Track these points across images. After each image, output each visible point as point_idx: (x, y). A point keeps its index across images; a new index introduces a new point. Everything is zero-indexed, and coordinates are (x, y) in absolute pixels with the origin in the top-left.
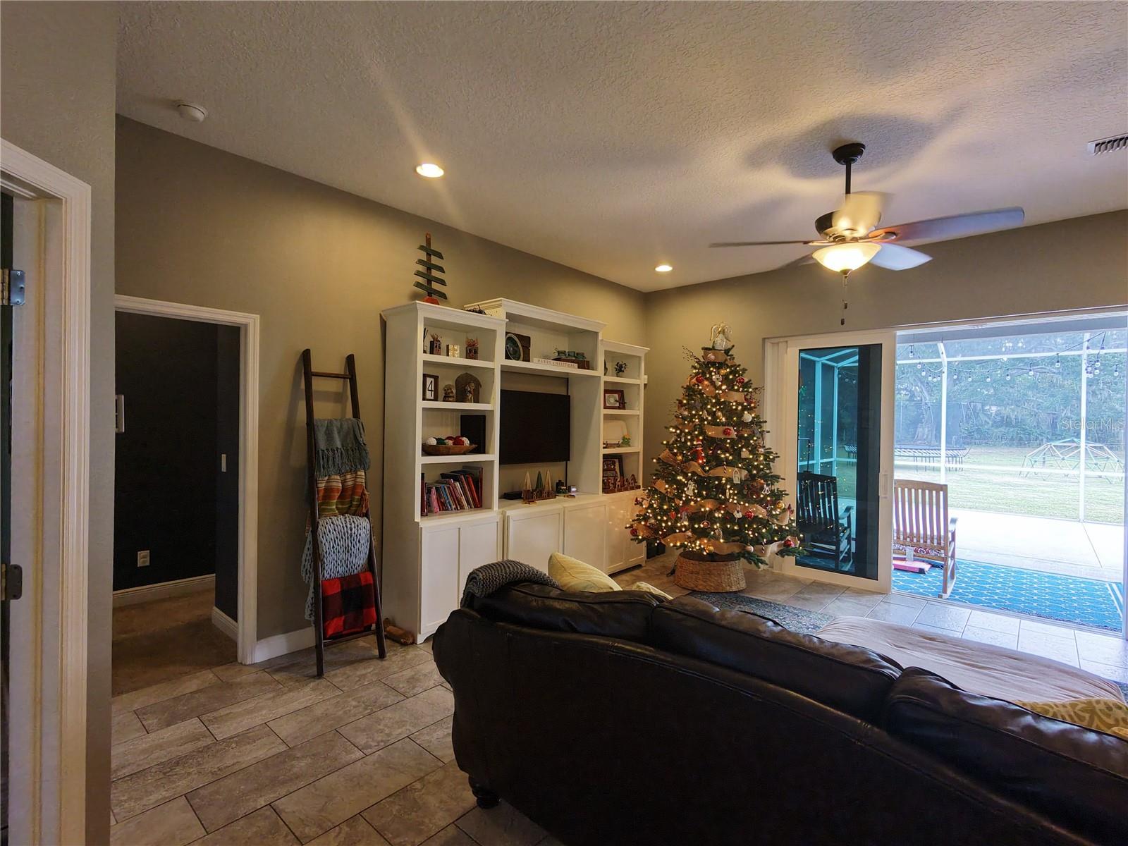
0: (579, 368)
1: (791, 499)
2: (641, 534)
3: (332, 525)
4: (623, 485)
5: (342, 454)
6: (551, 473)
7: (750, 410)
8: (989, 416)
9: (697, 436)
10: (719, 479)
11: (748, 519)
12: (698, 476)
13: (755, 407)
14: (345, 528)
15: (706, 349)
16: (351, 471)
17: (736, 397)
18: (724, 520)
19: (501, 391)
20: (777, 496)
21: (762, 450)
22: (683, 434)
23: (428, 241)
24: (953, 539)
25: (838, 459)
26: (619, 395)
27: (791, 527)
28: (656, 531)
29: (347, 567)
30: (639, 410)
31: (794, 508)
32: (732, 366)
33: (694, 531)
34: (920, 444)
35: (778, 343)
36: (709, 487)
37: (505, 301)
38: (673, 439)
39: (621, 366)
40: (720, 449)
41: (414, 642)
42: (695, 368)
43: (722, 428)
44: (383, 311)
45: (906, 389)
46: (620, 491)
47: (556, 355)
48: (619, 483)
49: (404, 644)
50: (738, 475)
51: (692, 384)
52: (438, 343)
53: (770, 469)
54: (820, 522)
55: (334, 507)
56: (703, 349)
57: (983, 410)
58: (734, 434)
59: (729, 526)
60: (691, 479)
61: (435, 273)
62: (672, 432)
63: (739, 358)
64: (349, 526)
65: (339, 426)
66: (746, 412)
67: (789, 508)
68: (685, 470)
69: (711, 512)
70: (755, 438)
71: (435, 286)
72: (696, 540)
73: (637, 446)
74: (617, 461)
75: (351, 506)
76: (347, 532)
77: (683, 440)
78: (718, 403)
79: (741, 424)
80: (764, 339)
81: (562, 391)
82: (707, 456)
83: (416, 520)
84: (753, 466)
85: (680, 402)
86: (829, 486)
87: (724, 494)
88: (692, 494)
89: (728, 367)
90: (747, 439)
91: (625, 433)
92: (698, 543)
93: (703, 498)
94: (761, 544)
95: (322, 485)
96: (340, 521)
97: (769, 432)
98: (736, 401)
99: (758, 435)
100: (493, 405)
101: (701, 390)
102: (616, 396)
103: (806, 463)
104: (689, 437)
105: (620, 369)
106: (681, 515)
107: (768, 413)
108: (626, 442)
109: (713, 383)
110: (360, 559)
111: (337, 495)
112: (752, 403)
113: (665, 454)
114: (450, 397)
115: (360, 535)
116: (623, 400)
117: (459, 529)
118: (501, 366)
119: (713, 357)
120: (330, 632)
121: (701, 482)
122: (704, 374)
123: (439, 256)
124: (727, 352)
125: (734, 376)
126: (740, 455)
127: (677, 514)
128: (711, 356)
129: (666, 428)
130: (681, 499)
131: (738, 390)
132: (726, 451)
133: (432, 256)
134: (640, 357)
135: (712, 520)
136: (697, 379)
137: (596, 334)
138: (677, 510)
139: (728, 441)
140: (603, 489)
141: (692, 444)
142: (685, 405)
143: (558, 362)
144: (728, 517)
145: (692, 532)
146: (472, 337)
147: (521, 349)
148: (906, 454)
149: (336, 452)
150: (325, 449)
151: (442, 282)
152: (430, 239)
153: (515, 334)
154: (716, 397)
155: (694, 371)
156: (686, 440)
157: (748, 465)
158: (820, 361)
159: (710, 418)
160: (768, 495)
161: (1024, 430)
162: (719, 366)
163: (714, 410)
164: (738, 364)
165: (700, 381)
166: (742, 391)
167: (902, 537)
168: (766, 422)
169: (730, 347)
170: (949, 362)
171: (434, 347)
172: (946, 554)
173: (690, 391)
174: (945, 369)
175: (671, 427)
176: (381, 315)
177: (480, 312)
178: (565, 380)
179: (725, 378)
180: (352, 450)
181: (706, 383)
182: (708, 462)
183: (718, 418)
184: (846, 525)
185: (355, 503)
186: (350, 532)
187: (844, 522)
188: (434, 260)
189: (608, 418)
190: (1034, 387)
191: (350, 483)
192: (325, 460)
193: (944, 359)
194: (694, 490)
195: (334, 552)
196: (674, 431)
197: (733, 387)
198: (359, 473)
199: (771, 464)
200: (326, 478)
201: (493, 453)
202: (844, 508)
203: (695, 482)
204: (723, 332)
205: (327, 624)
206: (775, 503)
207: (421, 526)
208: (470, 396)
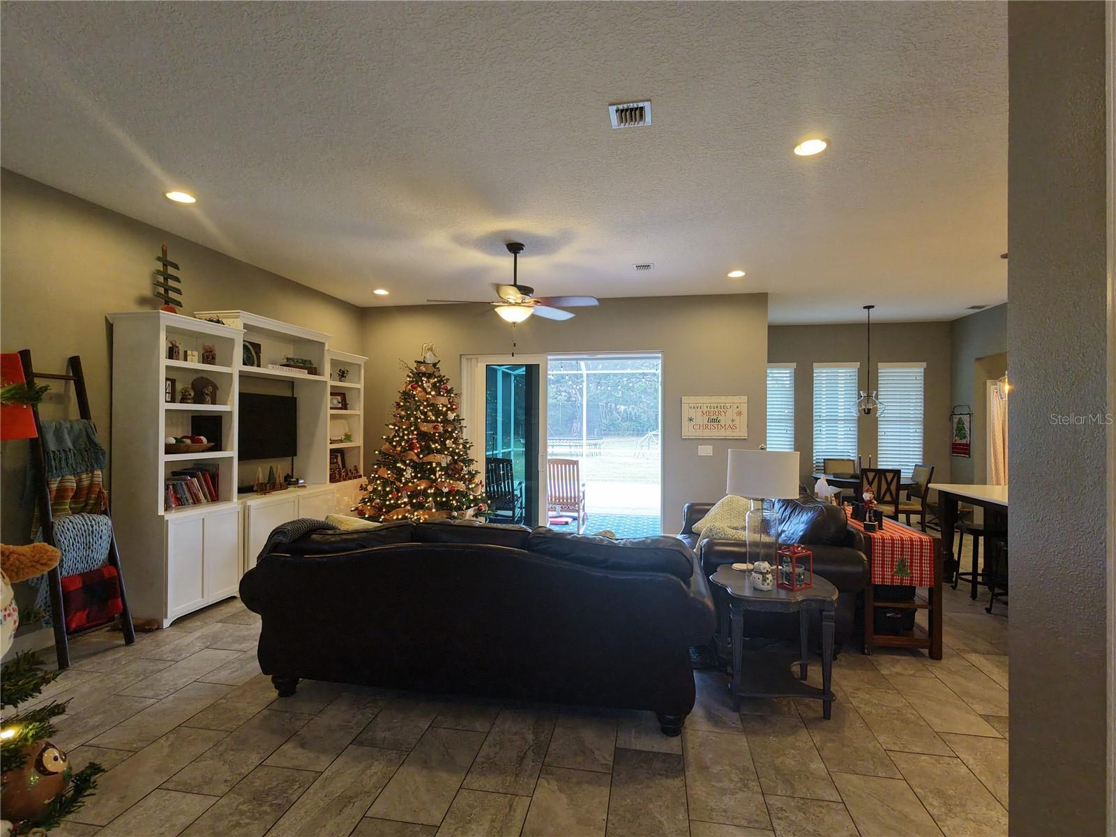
0: (309, 373)
1: (481, 477)
2: (368, 513)
3: (70, 524)
4: (347, 474)
5: (74, 453)
6: (281, 467)
7: (452, 410)
8: (619, 413)
9: (412, 432)
10: (430, 463)
11: (453, 493)
12: (414, 462)
13: (456, 409)
14: (86, 526)
15: (418, 362)
16: (87, 470)
17: (442, 401)
18: (435, 495)
19: (240, 393)
20: (472, 475)
21: (461, 441)
22: (401, 430)
23: (164, 252)
24: (584, 498)
25: (515, 449)
26: (342, 397)
27: (482, 497)
28: (380, 509)
29: (87, 563)
30: (359, 410)
31: (484, 483)
32: (439, 376)
33: (413, 505)
34: (575, 436)
35: (471, 359)
36: (423, 470)
37: (243, 313)
38: (393, 434)
39: (343, 372)
40: (432, 440)
41: (160, 628)
42: (410, 377)
43: (431, 425)
44: (109, 314)
45: (565, 391)
46: (345, 480)
47: (285, 362)
48: (344, 474)
49: (150, 631)
50: (445, 460)
51: (407, 390)
52: (177, 349)
53: (467, 454)
54: (502, 495)
55: (68, 507)
56: (415, 362)
57: (616, 409)
58: (441, 429)
59: (438, 499)
60: (408, 465)
61: (171, 283)
62: (391, 429)
63: (444, 371)
64: (89, 523)
65: (69, 428)
66: (449, 412)
67: (481, 483)
68: (403, 459)
69: (425, 490)
70: (456, 432)
71: (172, 295)
72: (415, 512)
73: (358, 441)
74: (339, 455)
75: (86, 505)
76: (89, 530)
77: (401, 435)
78: (428, 405)
79: (446, 421)
80: (461, 355)
81: (288, 394)
82: (420, 447)
83: (159, 514)
84: (455, 452)
85: (398, 404)
86: (507, 467)
87: (435, 475)
88: (410, 477)
89: (435, 377)
90: (451, 433)
91: (347, 430)
92: (416, 514)
93: (419, 479)
94: (463, 510)
95: (54, 486)
96: (77, 519)
97: (465, 427)
98: (442, 404)
99: (459, 429)
100: (231, 406)
101: (415, 395)
102: (339, 398)
103: (491, 453)
104: (406, 432)
105: (342, 375)
106: (402, 494)
107: (464, 413)
108: (348, 438)
109: (424, 389)
110: (101, 554)
111: (71, 494)
112: (454, 405)
113: (386, 447)
114: (189, 399)
115: (102, 531)
116: (345, 401)
117: (203, 519)
118: (240, 371)
119: (424, 369)
120: (74, 625)
121: (417, 467)
122: (417, 383)
123: (176, 267)
124: (435, 365)
125: (440, 384)
126: (446, 445)
127: (398, 494)
128: (423, 369)
129: (386, 425)
130: (401, 481)
131: (443, 396)
132: (436, 442)
133: (169, 267)
134: (359, 365)
135: (427, 496)
136: (412, 386)
137: (323, 344)
138: (398, 490)
139: (437, 434)
140: (330, 479)
141: (408, 438)
142: (402, 406)
143: (288, 368)
144: (439, 493)
145: (412, 506)
146: (209, 344)
147: (255, 355)
148: (563, 444)
149: (68, 453)
150: (56, 450)
151: (178, 291)
152: (166, 250)
153: (249, 342)
154: (427, 400)
155: (408, 379)
156: (404, 435)
157: (452, 454)
158: (500, 371)
159: (422, 417)
160: (466, 474)
161: (641, 423)
162: (429, 376)
163: (426, 410)
164: (443, 375)
165: (414, 388)
166: (447, 396)
167: (553, 500)
168: (464, 419)
169: (437, 361)
170: (587, 374)
171: (172, 353)
172: (579, 508)
173: (406, 396)
174: (585, 379)
175: (390, 424)
176: (106, 317)
177: (218, 322)
178: (291, 383)
179: (434, 385)
180: (86, 451)
181: (419, 389)
182: (422, 452)
183: (429, 416)
184: (519, 496)
185: (91, 502)
186: (91, 529)
187: (517, 493)
188: (171, 271)
189: (333, 417)
190: (644, 391)
191: (86, 483)
192: (57, 461)
193: (584, 372)
194: (411, 474)
195: (74, 550)
196: (393, 427)
197: (440, 393)
198: (96, 472)
199: (468, 451)
200: (59, 479)
201: (232, 450)
202: (518, 483)
203: (412, 467)
204: (431, 349)
205: (70, 617)
206: (470, 481)
207: (166, 518)
208: (208, 398)
